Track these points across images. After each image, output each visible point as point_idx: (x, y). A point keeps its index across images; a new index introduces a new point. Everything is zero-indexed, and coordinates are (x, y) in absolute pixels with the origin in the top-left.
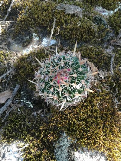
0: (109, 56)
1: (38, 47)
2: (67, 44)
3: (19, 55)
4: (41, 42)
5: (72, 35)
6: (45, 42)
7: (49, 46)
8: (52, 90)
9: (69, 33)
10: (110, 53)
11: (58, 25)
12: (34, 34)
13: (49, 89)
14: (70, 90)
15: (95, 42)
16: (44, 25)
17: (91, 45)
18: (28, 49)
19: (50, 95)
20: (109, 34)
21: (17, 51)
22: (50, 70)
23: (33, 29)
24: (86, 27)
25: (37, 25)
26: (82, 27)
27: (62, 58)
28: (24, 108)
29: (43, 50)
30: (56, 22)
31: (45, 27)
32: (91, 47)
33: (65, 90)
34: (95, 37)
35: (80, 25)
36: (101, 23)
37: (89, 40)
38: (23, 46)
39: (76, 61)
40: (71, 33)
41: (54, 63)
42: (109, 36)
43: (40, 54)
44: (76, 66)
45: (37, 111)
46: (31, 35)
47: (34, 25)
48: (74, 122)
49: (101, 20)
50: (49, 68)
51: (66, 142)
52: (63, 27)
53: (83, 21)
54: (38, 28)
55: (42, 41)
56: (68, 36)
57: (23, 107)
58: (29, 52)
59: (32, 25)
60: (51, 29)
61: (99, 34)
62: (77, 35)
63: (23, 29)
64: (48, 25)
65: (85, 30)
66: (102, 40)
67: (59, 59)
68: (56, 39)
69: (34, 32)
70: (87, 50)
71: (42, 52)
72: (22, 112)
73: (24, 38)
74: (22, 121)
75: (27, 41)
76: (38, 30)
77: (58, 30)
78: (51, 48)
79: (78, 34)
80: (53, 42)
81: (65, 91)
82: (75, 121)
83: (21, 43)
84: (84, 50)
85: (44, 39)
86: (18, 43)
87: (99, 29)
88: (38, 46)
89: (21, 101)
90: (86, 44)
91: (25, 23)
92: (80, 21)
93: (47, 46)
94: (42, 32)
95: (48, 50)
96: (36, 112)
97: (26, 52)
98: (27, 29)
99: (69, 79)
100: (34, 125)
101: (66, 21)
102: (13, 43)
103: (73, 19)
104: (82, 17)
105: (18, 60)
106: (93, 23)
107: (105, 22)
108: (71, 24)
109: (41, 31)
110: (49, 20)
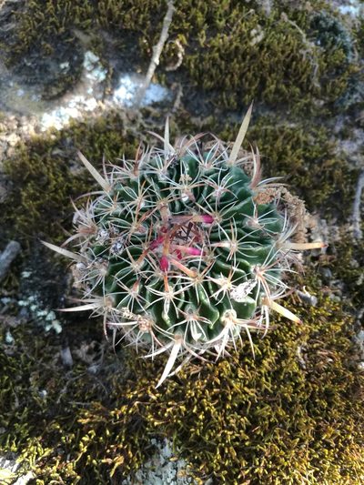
0: (351, 168)
1: (100, 107)
2: (206, 105)
3: (28, 129)
4: (112, 90)
5: (226, 75)
6: (127, 91)
7: (142, 105)
8: (134, 292)
9: (219, 66)
10: (354, 158)
11: (182, 31)
12: (90, 56)
13: (125, 288)
14: (207, 301)
15: (306, 112)
16: (130, 25)
17: (291, 121)
18: (63, 110)
19: (127, 313)
20: (358, 88)
21: (21, 114)
22: (134, 209)
23: (87, 34)
24: (283, 52)
25: (101, 22)
26: (268, 47)
27: (187, 169)
28: (30, 332)
29: (118, 119)
30: (176, 18)
31: (130, 34)
32: (292, 129)
33: (187, 298)
34: (308, 91)
35: (259, 39)
36: (334, 42)
37: (285, 102)
38: (43, 96)
39: (240, 185)
40: (223, 67)
41: (152, 183)
42: (357, 91)
43: (105, 133)
44: (237, 207)
45: (74, 344)
46: (79, 56)
47: (89, 21)
48: (208, 414)
49: (334, 30)
50: (132, 203)
51: (169, 480)
52: (198, 42)
53: (273, 26)
54: (106, 34)
55: (116, 85)
56: (211, 78)
57: (27, 326)
58: (67, 122)
59: (82, 18)
60: (152, 43)
61: (324, 82)
62: (246, 80)
63: (49, 31)
64: (144, 26)
65: (277, 62)
66: (330, 105)
67: (175, 171)
68: (168, 85)
69: (90, 49)
70: (276, 138)
71: (112, 126)
72: (19, 345)
73: (53, 67)
74: (18, 383)
75: (62, 79)
76: (106, 44)
77: (178, 51)
78: (147, 114)
79: (250, 75)
80: (156, 93)
81: (185, 304)
82: (213, 410)
83: (39, 83)
84: (266, 136)
85: (123, 81)
86: (26, 82)
87: (325, 61)
88: (100, 103)
89: (21, 303)
90: (273, 114)
91: (56, 10)
92: (262, 23)
93: (131, 107)
94: (120, 50)
95: (134, 122)
96: (71, 350)
97: (55, 120)
98: (63, 33)
99: (204, 254)
100: (58, 402)
101: (210, 20)
102: (10, 78)
103: (237, 16)
104: (269, 9)
105: (24, 147)
106: (307, 37)
107: (348, 40)
108: (228, 35)
109: (117, 49)
110: (150, 9)
